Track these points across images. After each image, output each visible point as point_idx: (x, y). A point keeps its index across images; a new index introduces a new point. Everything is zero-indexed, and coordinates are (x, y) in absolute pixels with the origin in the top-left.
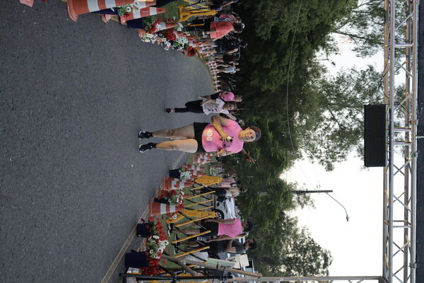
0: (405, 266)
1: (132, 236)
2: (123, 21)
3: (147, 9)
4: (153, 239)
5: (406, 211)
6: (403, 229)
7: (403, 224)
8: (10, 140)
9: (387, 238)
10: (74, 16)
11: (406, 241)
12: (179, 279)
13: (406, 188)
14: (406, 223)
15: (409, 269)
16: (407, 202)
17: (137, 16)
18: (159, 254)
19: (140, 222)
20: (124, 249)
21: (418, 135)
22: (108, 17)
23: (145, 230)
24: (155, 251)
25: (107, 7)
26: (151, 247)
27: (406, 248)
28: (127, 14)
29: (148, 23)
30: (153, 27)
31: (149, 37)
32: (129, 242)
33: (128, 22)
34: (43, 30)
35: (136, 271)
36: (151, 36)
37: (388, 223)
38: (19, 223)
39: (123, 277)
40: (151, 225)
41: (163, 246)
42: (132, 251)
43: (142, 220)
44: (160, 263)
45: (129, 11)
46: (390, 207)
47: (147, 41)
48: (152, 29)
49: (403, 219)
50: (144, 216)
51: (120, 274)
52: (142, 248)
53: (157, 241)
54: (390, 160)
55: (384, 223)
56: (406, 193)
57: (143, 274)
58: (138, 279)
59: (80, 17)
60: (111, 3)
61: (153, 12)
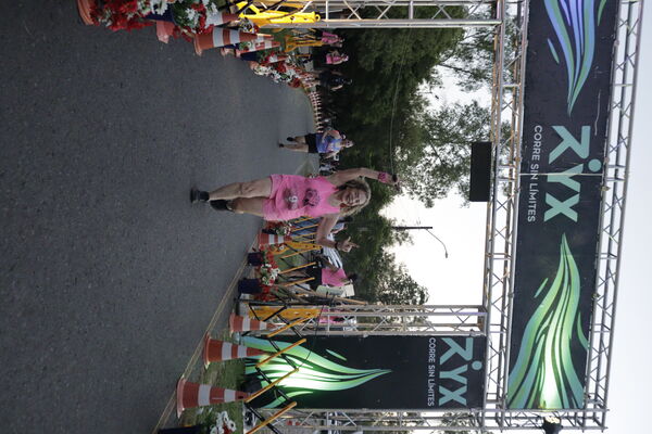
0: (504, 296)
1: (244, 264)
2: (238, 54)
3: (263, 43)
4: (265, 267)
5: (507, 244)
6: (503, 262)
7: (503, 256)
9: (488, 270)
10: (199, 52)
11: (505, 272)
12: (290, 305)
13: (508, 222)
14: (507, 256)
15: (507, 299)
16: (508, 235)
17: (252, 49)
18: (271, 282)
19: (251, 251)
20: (238, 276)
21: (522, 172)
22: (227, 51)
23: (256, 259)
24: (267, 278)
25: (231, 43)
26: (263, 275)
27: (505, 279)
28: (247, 49)
29: (262, 56)
30: (267, 60)
31: (263, 70)
32: (242, 270)
33: (242, 55)
35: (247, 296)
36: (263, 68)
37: (489, 255)
39: (236, 301)
40: (262, 254)
41: (275, 273)
42: (245, 279)
43: (253, 249)
44: (271, 290)
45: (248, 46)
46: (492, 240)
47: (261, 74)
48: (265, 63)
49: (503, 251)
50: (254, 245)
51: (234, 299)
52: (252, 275)
53: (269, 269)
54: (494, 196)
55: (486, 255)
56: (508, 230)
57: (255, 299)
58: (250, 305)
59: (204, 51)
60: (235, 39)
61: (268, 46)
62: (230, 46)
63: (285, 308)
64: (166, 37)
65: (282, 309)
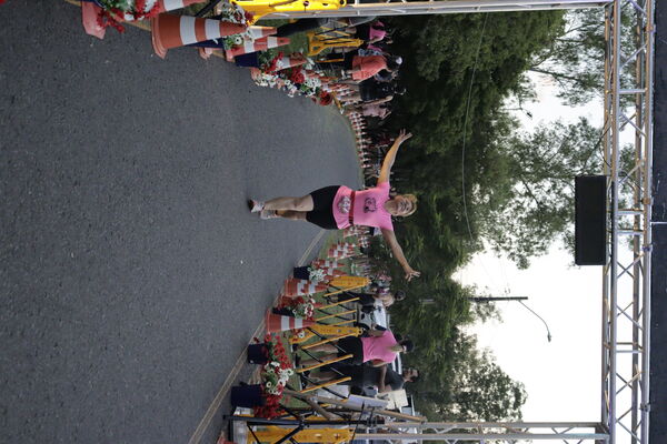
0: (634, 408)
1: (241, 361)
2: (230, 57)
3: (264, 40)
4: (271, 366)
5: (636, 328)
6: (630, 356)
7: (630, 347)
8: (71, 227)
9: (608, 368)
10: (161, 51)
11: (634, 372)
12: (309, 423)
13: (636, 295)
14: (636, 347)
15: (639, 412)
16: (636, 316)
17: (249, 49)
18: (280, 389)
19: (252, 342)
20: (230, 380)
21: (653, 219)
22: (209, 52)
23: (259, 354)
24: (274, 384)
25: (209, 38)
26: (269, 379)
27: (635, 382)
28: (235, 48)
29: (265, 60)
30: (273, 65)
31: (266, 79)
32: (237, 371)
33: (236, 58)
34: (118, 71)
35: (247, 412)
36: (268, 77)
37: (609, 346)
38: (84, 345)
39: (228, 421)
40: (268, 346)
41: (286, 376)
42: (241, 383)
43: (255, 339)
44: (280, 401)
45: (238, 43)
46: (612, 323)
47: (264, 84)
48: (270, 68)
49: (631, 341)
50: (258, 333)
51: (224, 417)
52: (255, 378)
53: (277, 369)
54: (612, 256)
55: (603, 346)
56: (636, 304)
57: (256, 416)
58: (250, 424)
59: (170, 51)
60: (213, 32)
61: (273, 43)
62: (210, 43)
63: (300, 428)
64: (99, 28)
65: (296, 431)
